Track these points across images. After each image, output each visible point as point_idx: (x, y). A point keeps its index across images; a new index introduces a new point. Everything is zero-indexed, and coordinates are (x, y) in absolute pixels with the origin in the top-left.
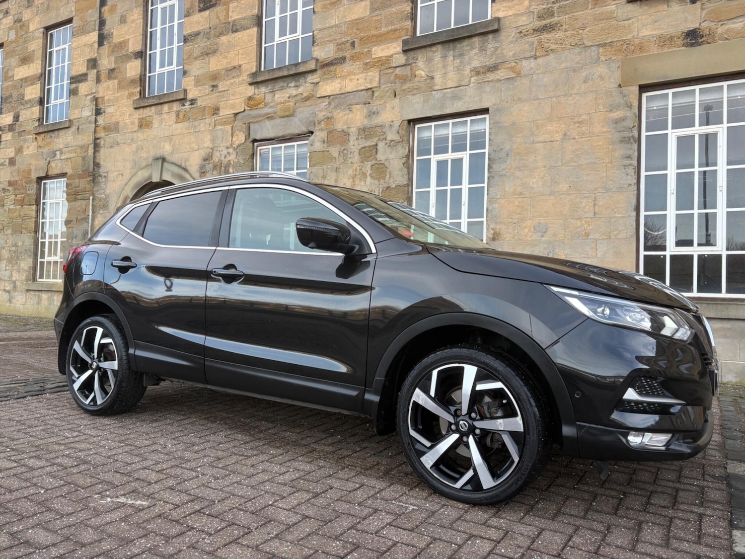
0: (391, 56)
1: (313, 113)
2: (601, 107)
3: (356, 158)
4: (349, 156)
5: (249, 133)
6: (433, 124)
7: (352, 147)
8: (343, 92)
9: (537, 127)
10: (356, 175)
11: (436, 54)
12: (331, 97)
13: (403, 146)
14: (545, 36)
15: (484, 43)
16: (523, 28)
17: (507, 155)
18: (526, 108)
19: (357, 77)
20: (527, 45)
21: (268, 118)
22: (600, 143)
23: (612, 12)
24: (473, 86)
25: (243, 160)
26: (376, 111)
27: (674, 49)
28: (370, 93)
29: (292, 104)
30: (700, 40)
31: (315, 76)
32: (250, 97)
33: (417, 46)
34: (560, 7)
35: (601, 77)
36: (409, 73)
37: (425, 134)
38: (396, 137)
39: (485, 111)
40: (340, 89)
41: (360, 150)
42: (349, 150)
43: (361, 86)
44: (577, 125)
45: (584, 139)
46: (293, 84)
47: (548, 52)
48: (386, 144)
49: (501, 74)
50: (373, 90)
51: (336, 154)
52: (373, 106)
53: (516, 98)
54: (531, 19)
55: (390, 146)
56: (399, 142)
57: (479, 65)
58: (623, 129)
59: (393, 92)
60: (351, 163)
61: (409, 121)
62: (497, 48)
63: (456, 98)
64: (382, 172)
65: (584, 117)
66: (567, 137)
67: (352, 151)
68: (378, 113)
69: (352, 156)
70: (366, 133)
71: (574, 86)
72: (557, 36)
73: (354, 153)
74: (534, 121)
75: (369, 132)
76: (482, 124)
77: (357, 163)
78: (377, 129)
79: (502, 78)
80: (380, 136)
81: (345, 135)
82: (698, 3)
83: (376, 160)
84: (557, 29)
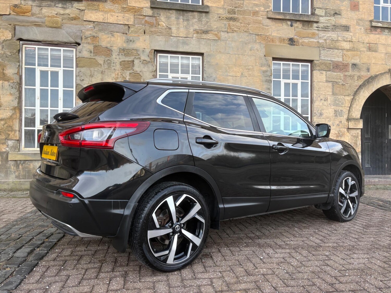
0: (142, 8)
1: (79, 30)
2: (257, 64)
3: (118, 67)
4: (112, 64)
5: (15, 32)
6: (169, 55)
7: (115, 59)
8: (106, 21)
9: (229, 68)
10: (118, 78)
11: (172, 15)
12: (95, 23)
13: (152, 65)
14: (231, 23)
15: (200, 17)
16: (222, 15)
17: (214, 80)
18: (223, 57)
19: (117, 14)
20: (223, 25)
21: (35, 25)
22: (257, 81)
23: (261, 21)
24: (195, 39)
25: (10, 52)
26: (133, 40)
27: (285, 45)
28: (127, 27)
29: (60, 19)
30: (294, 43)
31: (80, 5)
32: (16, 5)
33: (161, 7)
34: (238, 11)
35: (257, 49)
36: (155, 22)
37: (163, 60)
38: (148, 59)
39: (202, 54)
40: (103, 19)
41: (121, 62)
42: (112, 61)
43: (120, 21)
44: (247, 70)
45: (250, 78)
46: (60, 5)
47: (233, 31)
48: (140, 61)
49: (210, 36)
50: (129, 26)
51: (102, 62)
52: (130, 36)
53: (218, 51)
54: (225, 12)
55: (143, 63)
56: (149, 62)
57: (198, 28)
58: (267, 76)
59: (144, 31)
60: (114, 69)
61: (155, 50)
62: (207, 22)
63: (184, 43)
64: (138, 78)
65: (250, 67)
66: (243, 75)
67: (115, 62)
68: (134, 41)
69: (114, 65)
70: (125, 52)
71: (246, 51)
72: (237, 24)
73: (117, 64)
74: (227, 65)
75: (128, 52)
76: (198, 61)
77: (118, 70)
78: (133, 51)
79: (211, 39)
80: (135, 56)
81: (108, 51)
82: (293, 27)
83: (133, 70)
84: (237, 21)
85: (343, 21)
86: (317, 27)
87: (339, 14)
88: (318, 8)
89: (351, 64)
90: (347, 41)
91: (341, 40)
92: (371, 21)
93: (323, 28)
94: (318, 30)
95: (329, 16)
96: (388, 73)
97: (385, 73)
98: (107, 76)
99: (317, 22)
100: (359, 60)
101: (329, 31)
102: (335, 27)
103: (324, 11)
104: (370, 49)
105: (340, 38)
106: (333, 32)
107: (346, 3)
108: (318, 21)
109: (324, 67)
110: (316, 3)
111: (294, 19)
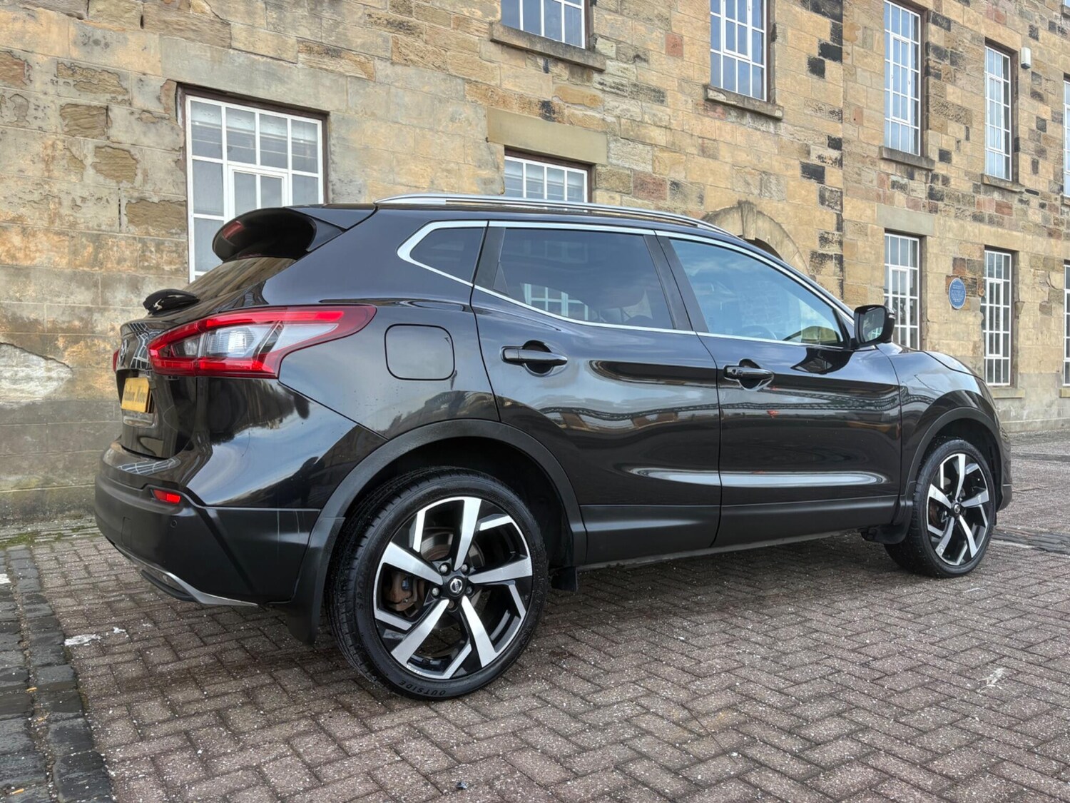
2: (470, 159)
3: (54, 122)
4: (32, 112)
6: (224, 105)
7: (40, 95)
9: (398, 162)
10: (54, 157)
13: (173, 128)
14: (401, 37)
15: (316, 6)
16: (376, 11)
17: (359, 192)
18: (383, 131)
20: (379, 39)
23: (475, 45)
24: (302, 68)
26: (103, 42)
27: (533, 116)
30: (553, 116)
34: (418, 6)
35: (468, 120)
37: (204, 118)
38: (157, 109)
39: (323, 115)
41: (62, 108)
42: (32, 100)
44: (445, 174)
47: (407, 62)
48: (132, 113)
49: (344, 66)
52: (95, 28)
53: (369, 112)
54: (383, 3)
55: (140, 119)
56: (163, 118)
57: (310, 38)
59: (140, 16)
60: (40, 128)
61: (180, 85)
62: (337, 24)
63: (271, 75)
64: (124, 166)
65: (452, 165)
66: (435, 186)
67: (41, 103)
68: (107, 45)
69: (40, 114)
70: (78, 77)
71: (440, 120)
72: (416, 44)
73: (47, 111)
74: (393, 153)
75: (86, 78)
76: (310, 133)
77: (56, 133)
78: (106, 76)
79: (347, 74)
80: (114, 92)
81: (16, 64)
82: (550, 74)
83: (108, 138)
84: (416, 35)
85: (652, 78)
86: (602, 84)
87: (645, 60)
88: (602, 37)
89: (669, 183)
90: (661, 127)
91: (649, 122)
92: (706, 87)
93: (613, 88)
94: (603, 91)
95: (625, 60)
96: (737, 208)
97: (731, 209)
98: (13, 150)
99: (601, 71)
100: (683, 174)
101: (625, 97)
102: (638, 90)
103: (614, 45)
104: (704, 151)
105: (646, 118)
106: (633, 102)
107: (659, 34)
108: (603, 68)
109: (617, 183)
110: (598, 24)
111: (552, 53)
